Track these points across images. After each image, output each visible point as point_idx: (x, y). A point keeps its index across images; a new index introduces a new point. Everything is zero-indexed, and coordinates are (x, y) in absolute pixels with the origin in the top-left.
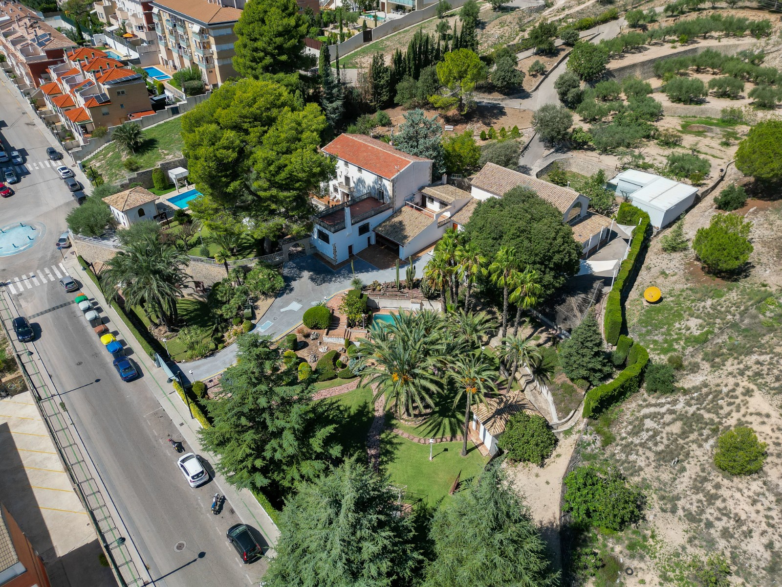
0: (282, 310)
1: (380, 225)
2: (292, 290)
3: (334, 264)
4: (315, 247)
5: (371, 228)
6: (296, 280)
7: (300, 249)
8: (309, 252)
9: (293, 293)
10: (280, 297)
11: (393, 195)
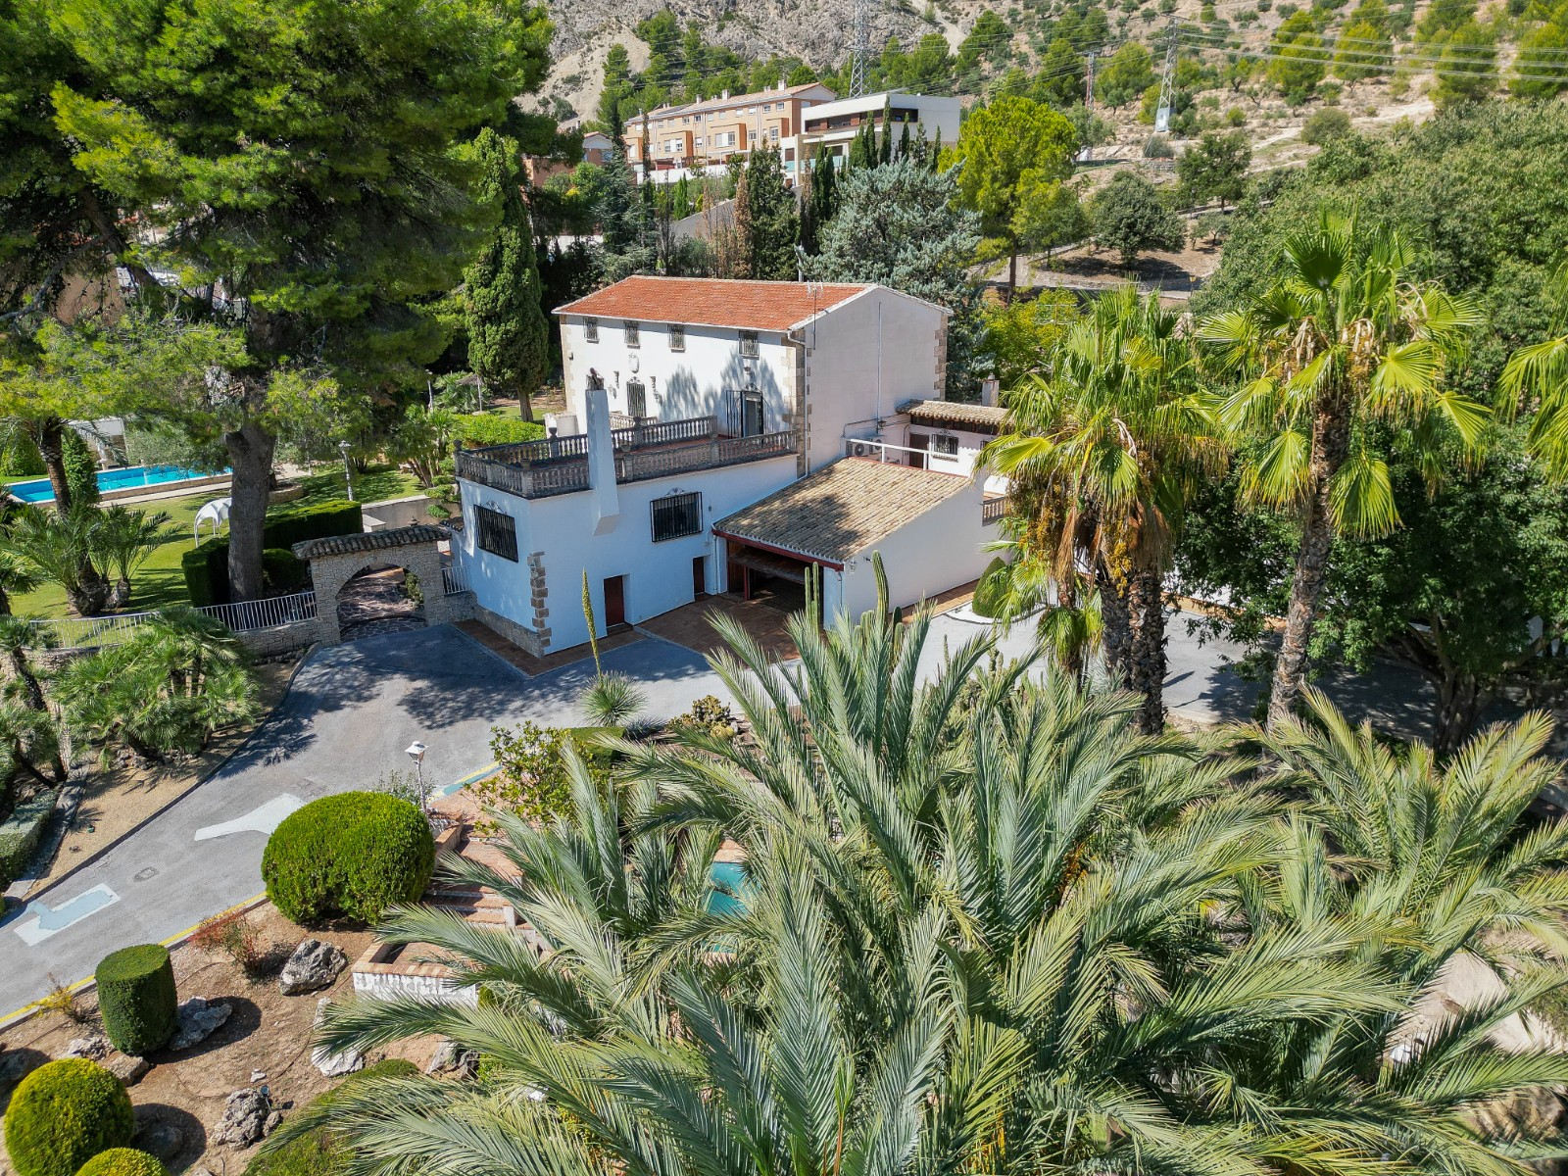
0: (203, 833)
1: (745, 512)
2: (302, 744)
3: (534, 649)
4: (468, 595)
5: (708, 520)
6: (337, 707)
7: (407, 606)
8: (441, 612)
9: (301, 758)
10: (225, 774)
11: (800, 403)
